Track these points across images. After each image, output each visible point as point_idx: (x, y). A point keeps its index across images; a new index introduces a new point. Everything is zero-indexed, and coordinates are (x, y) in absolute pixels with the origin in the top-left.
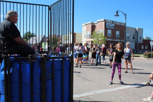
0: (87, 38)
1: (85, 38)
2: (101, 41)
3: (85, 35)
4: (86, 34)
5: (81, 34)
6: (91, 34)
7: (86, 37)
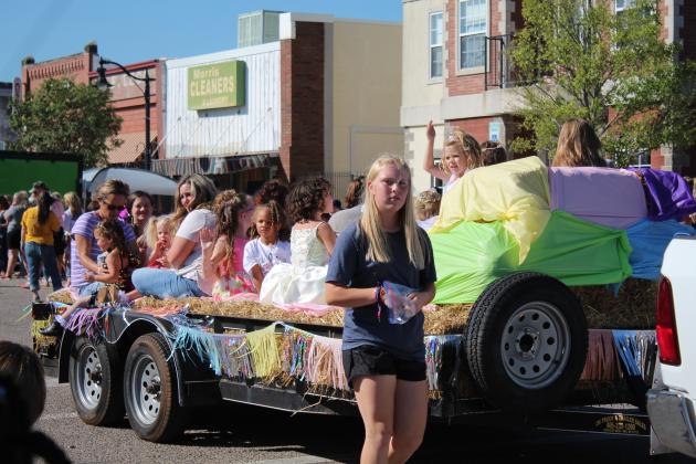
0: (456, 87)
1: (439, 89)
2: (633, 108)
3: (440, 43)
4: (450, 27)
5: (390, 37)
6: (502, 29)
7: (446, 73)
